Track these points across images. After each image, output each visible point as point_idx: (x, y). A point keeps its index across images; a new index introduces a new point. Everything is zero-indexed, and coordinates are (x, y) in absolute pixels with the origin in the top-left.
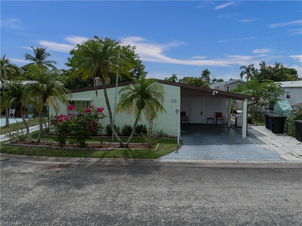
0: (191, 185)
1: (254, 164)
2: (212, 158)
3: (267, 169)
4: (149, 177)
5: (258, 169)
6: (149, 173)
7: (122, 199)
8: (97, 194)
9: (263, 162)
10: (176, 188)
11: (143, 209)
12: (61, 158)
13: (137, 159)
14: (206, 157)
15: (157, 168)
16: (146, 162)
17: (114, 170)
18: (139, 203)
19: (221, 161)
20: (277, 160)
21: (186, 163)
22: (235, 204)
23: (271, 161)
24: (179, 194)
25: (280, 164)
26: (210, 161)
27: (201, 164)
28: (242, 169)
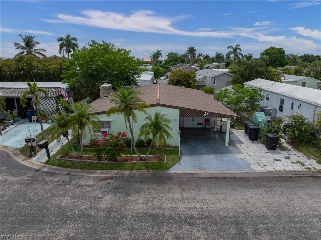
0: (193, 192)
1: (232, 174)
2: (204, 169)
3: (240, 178)
4: (167, 186)
5: (235, 178)
6: (165, 183)
7: (157, 203)
8: (141, 200)
9: (238, 172)
10: (185, 195)
11: (171, 209)
12: (104, 171)
13: (155, 171)
14: (200, 168)
15: (170, 177)
16: (161, 172)
17: (143, 180)
18: (167, 206)
19: (210, 172)
20: (248, 170)
21: (187, 174)
22: (219, 206)
23: (244, 171)
24: (187, 199)
25: (250, 173)
26: (203, 172)
27: (197, 174)
28: (224, 178)
